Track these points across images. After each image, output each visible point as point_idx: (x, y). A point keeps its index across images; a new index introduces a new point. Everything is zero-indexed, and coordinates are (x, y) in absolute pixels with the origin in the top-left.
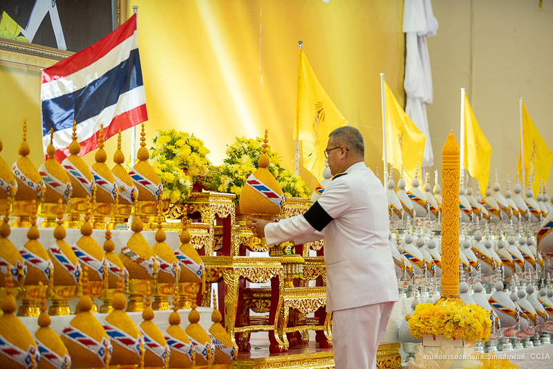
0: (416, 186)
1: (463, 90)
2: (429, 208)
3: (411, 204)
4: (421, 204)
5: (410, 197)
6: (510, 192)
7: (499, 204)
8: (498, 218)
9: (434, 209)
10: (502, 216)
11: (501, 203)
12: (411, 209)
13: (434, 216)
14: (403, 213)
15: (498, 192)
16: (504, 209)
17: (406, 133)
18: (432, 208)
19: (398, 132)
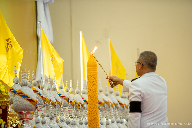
0: (61, 88)
1: (81, 32)
2: (70, 101)
3: (60, 99)
4: (65, 99)
5: (59, 95)
6: (108, 93)
7: (103, 100)
8: (103, 108)
9: (72, 102)
10: (105, 106)
11: (104, 99)
12: (60, 102)
13: (72, 106)
14: (57, 104)
15: (102, 93)
16: (106, 102)
17: (54, 58)
18: (71, 102)
19: (50, 57)
